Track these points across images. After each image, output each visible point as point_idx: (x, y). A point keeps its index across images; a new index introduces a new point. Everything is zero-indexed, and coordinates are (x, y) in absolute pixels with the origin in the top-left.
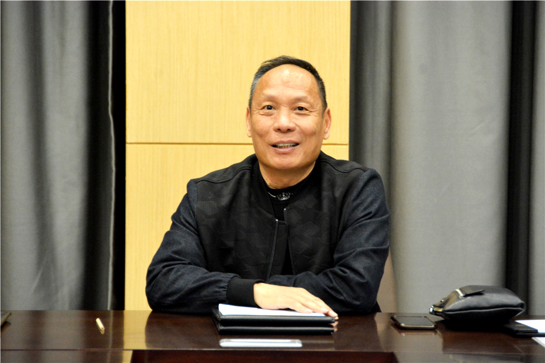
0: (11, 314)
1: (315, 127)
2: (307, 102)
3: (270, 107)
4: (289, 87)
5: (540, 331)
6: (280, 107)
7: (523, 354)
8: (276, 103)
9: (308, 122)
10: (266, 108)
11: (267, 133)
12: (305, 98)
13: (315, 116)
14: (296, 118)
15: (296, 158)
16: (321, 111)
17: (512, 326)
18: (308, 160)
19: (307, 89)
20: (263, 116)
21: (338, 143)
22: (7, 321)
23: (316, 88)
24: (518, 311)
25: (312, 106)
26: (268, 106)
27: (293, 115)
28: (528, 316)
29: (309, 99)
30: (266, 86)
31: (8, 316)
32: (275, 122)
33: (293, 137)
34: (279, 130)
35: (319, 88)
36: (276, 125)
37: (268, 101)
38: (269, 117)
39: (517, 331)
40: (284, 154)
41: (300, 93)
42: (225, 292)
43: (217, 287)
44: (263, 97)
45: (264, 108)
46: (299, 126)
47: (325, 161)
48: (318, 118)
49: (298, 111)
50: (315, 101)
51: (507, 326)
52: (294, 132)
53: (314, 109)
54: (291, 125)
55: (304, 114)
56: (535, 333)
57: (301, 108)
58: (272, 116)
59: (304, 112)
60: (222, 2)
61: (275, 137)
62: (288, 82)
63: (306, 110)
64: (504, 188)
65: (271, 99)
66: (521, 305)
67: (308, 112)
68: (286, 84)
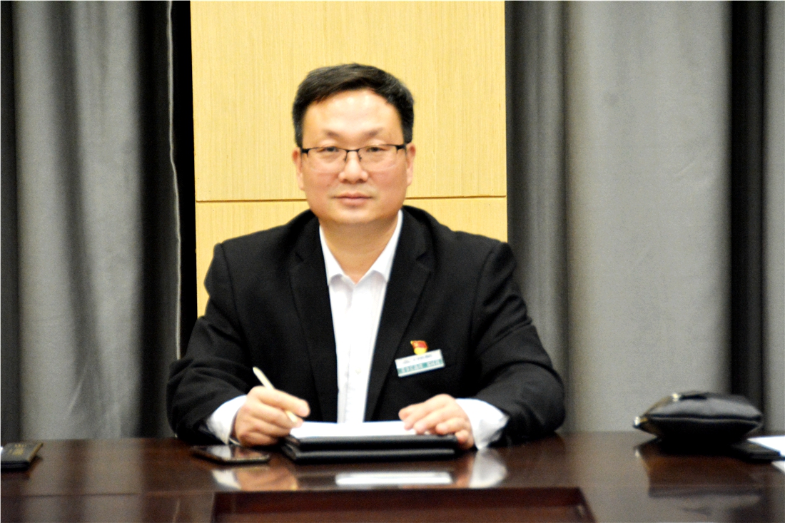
0: (42, 445)
7: (761, 486)
17: (743, 447)
21: (492, 194)
22: (38, 454)
24: (752, 426)
28: (764, 432)
31: (39, 449)
39: (752, 454)
51: (738, 446)
56: (776, 456)
60: (326, 2)
64: (725, 253)
66: (758, 419)
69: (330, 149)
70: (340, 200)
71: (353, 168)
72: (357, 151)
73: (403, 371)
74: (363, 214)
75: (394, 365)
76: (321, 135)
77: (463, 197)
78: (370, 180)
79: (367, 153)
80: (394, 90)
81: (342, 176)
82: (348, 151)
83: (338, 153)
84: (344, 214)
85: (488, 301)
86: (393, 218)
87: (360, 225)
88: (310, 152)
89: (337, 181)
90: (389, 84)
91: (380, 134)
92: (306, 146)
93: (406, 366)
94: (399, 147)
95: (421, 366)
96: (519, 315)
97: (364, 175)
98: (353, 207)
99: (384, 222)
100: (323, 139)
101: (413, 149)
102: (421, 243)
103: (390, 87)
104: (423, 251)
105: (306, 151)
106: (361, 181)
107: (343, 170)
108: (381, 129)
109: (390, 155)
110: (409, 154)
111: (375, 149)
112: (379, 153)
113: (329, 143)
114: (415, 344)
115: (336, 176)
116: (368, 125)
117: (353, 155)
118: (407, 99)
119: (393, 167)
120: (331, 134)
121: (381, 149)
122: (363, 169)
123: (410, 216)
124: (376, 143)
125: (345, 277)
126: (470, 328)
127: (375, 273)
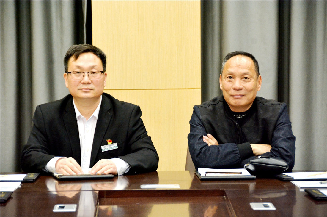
1: (253, 87)
2: (249, 75)
3: (231, 78)
4: (240, 68)
5: (295, 178)
6: (235, 77)
8: (234, 76)
9: (249, 85)
10: (229, 78)
11: (230, 90)
12: (248, 73)
13: (253, 81)
14: (243, 83)
15: (243, 101)
16: (256, 78)
17: (281, 176)
18: (250, 102)
19: (249, 69)
20: (227, 82)
21: (196, 88)
23: (254, 67)
24: (284, 169)
25: (251, 77)
26: (230, 77)
27: (242, 81)
29: (251, 73)
30: (229, 67)
32: (233, 85)
33: (242, 92)
34: (235, 89)
35: (255, 67)
36: (234, 87)
37: (230, 74)
38: (230, 82)
39: (284, 178)
40: (238, 99)
41: (245, 71)
42: (239, 155)
43: (234, 154)
44: (227, 73)
45: (228, 78)
46: (245, 87)
47: (259, 101)
48: (254, 82)
49: (244, 79)
50: (253, 74)
51: (279, 176)
52: (242, 90)
53: (252, 78)
54: (241, 87)
55: (247, 81)
56: (292, 179)
57: (246, 78)
58: (232, 82)
59: (247, 80)
61: (233, 92)
62: (240, 65)
63: (249, 78)
65: (231, 74)
67: (249, 80)
68: (239, 66)
69: (78, 73)
70: (81, 90)
71: (86, 79)
72: (88, 73)
73: (104, 150)
74: (90, 95)
75: (101, 148)
76: (75, 68)
77: (186, 89)
78: (92, 83)
79: (91, 74)
80: (100, 53)
81: (82, 82)
82: (84, 73)
83: (81, 74)
84: (82, 95)
85: (134, 126)
86: (99, 97)
87: (88, 99)
88: (71, 73)
89: (80, 83)
90: (98, 51)
91: (96, 67)
92: (69, 71)
93: (105, 148)
94: (102, 72)
95: (110, 148)
96: (143, 131)
97: (90, 82)
98: (86, 92)
99: (96, 98)
100: (76, 69)
101: (106, 74)
102: (108, 105)
103: (99, 52)
104: (110, 108)
105: (70, 73)
106: (89, 83)
107: (83, 79)
108: (96, 66)
109: (99, 75)
110: (105, 76)
111: (94, 73)
112: (95, 74)
113: (78, 70)
114: (108, 140)
115: (80, 82)
116: (92, 64)
117: (86, 74)
118: (104, 57)
119: (100, 79)
120: (79, 67)
121: (96, 73)
122: (90, 79)
123: (105, 96)
124: (94, 70)
125: (82, 117)
126: (127, 136)
127: (93, 116)
